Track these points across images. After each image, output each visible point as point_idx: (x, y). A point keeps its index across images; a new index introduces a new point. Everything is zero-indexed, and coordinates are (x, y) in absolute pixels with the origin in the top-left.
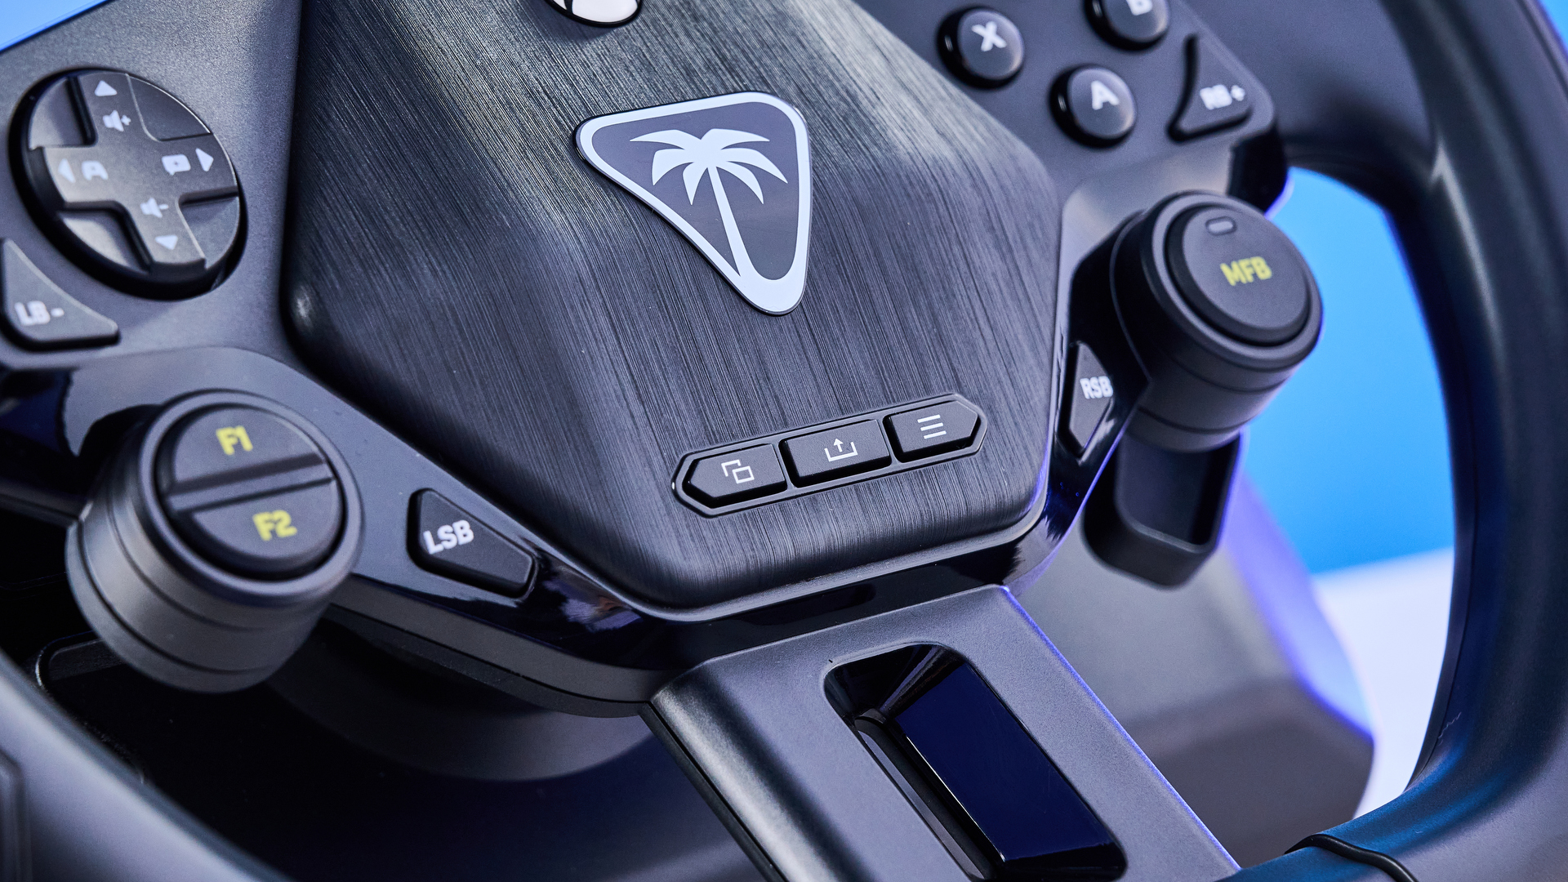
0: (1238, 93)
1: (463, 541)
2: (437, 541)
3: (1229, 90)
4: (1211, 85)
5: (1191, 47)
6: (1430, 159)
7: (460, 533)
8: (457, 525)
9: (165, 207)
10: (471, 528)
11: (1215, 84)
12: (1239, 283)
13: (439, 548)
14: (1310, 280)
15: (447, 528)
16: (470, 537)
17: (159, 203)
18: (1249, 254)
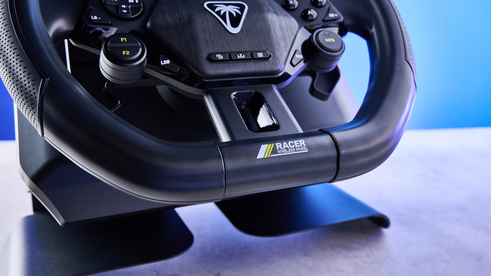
0: (336, 15)
1: (168, 63)
2: (163, 63)
3: (335, 14)
4: (331, 13)
5: (329, 9)
6: (371, 28)
7: (167, 62)
8: (167, 61)
9: (126, 7)
10: (170, 61)
11: (332, 13)
12: (328, 42)
13: (163, 64)
14: (343, 43)
15: (165, 61)
16: (169, 63)
17: (125, 6)
18: (331, 37)
